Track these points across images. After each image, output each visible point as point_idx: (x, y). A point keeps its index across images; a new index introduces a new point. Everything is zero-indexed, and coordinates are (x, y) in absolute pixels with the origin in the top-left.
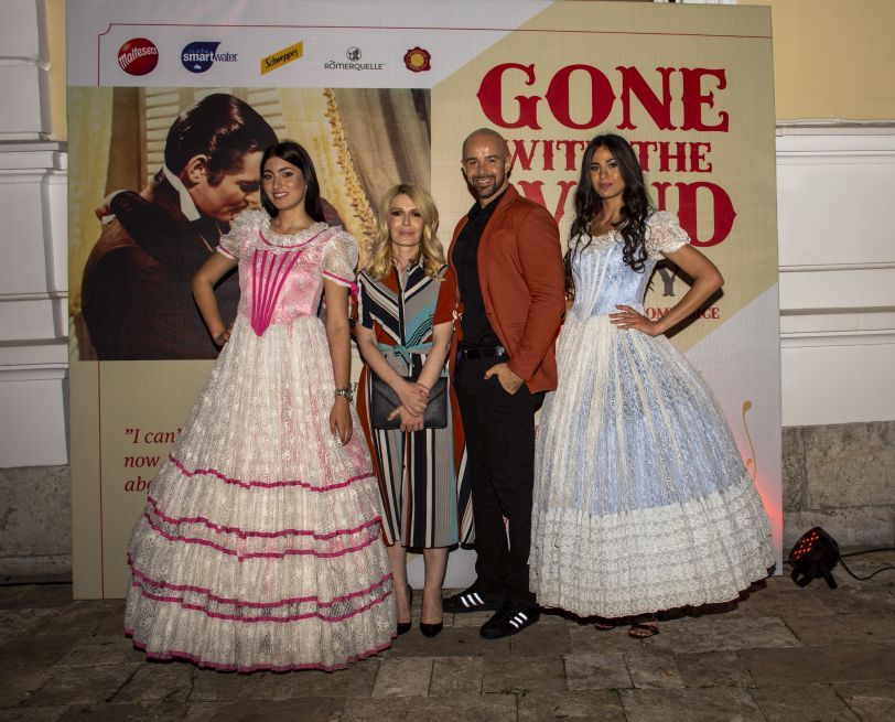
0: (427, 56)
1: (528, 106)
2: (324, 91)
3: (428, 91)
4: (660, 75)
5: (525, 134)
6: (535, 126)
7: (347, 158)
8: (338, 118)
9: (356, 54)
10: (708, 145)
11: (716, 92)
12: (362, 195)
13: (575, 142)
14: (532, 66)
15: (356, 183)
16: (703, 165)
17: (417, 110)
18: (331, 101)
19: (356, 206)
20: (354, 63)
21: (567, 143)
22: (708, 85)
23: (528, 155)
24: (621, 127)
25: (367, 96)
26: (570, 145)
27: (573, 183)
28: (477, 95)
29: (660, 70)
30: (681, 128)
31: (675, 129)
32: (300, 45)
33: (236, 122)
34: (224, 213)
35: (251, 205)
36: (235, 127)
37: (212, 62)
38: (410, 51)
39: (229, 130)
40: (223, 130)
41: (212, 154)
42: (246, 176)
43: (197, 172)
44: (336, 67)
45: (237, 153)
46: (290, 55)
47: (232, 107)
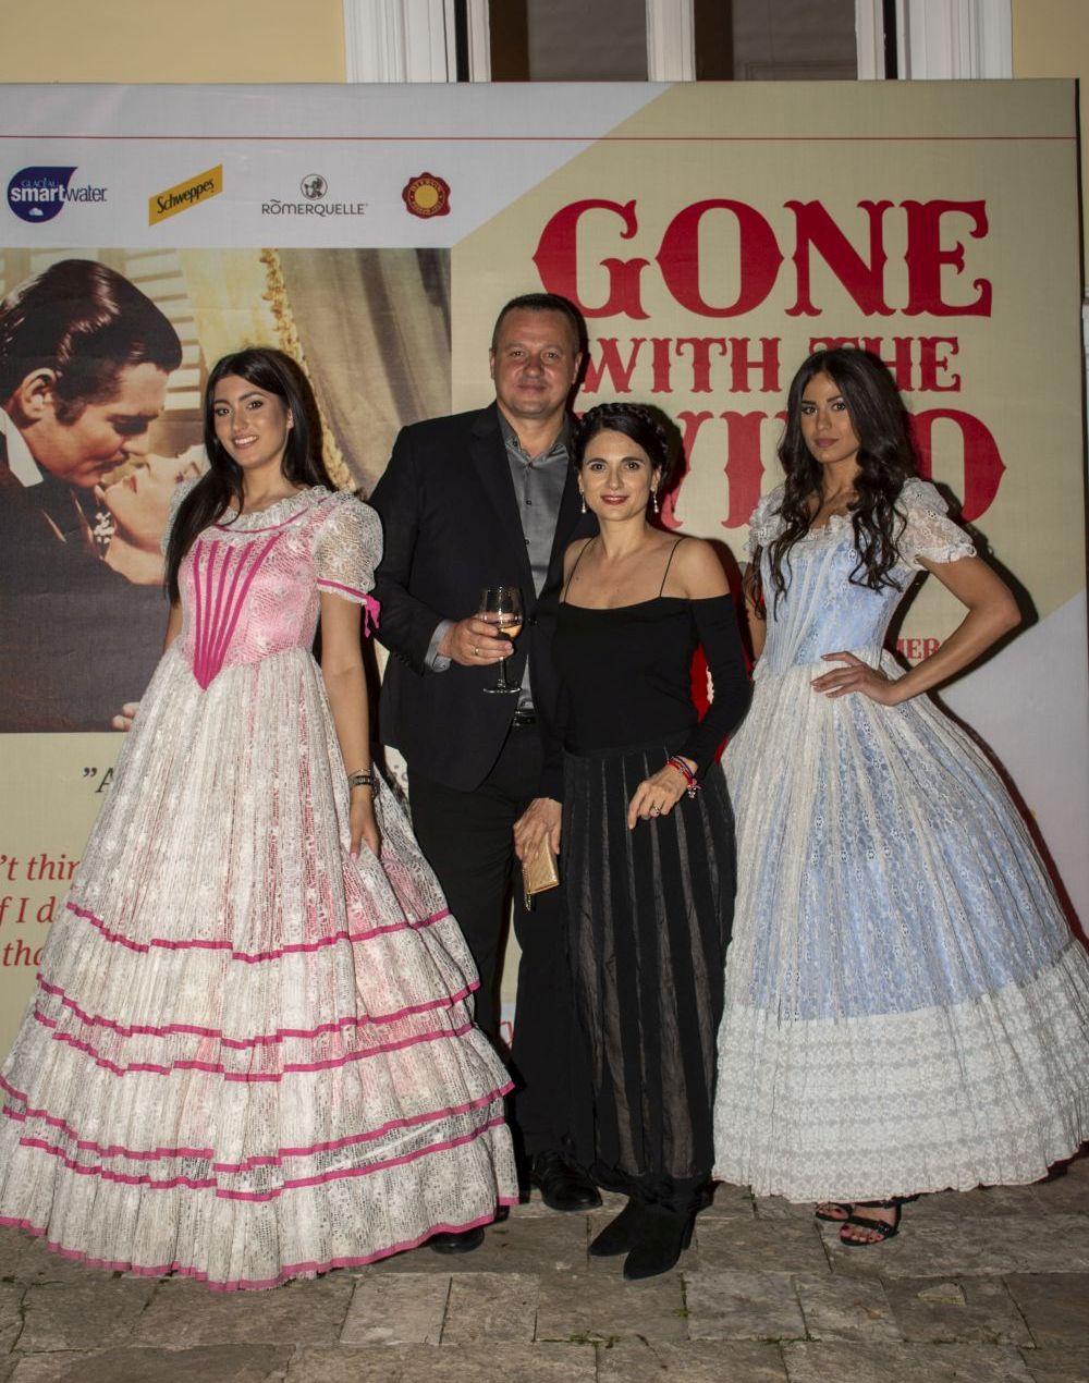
0: (444, 189)
1: (624, 275)
2: (261, 255)
3: (446, 252)
4: (865, 215)
5: (622, 327)
6: (637, 313)
8: (286, 303)
9: (317, 187)
10: (953, 341)
11: (970, 245)
13: (709, 341)
14: (632, 204)
16: (943, 378)
17: (427, 286)
18: (274, 273)
20: (313, 202)
21: (694, 341)
22: (953, 230)
23: (625, 363)
24: (794, 312)
25: (337, 262)
26: (701, 347)
27: (706, 415)
28: (535, 258)
29: (865, 205)
30: (904, 311)
31: (890, 311)
32: (218, 170)
33: (105, 310)
34: (88, 473)
35: (133, 459)
36: (104, 319)
37: (62, 203)
38: (413, 180)
39: (93, 325)
40: (83, 326)
41: (63, 368)
42: (123, 407)
43: (38, 399)
44: (281, 210)
45: (108, 365)
46: (199, 189)
47: (98, 284)
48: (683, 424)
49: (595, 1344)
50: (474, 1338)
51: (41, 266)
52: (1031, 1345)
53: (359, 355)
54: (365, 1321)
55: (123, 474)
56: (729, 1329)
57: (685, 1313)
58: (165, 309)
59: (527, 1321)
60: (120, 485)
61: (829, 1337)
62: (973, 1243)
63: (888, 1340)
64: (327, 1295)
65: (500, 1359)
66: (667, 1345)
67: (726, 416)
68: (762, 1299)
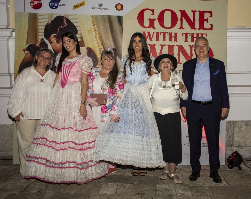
0: (122, 6)
1: (152, 21)
2: (91, 16)
3: (122, 16)
4: (192, 13)
5: (151, 30)
6: (154, 28)
7: (98, 36)
8: (95, 24)
9: (101, 5)
10: (206, 34)
11: (209, 18)
12: (102, 47)
13: (166, 33)
14: (153, 10)
15: (100, 44)
17: (119, 22)
18: (93, 19)
19: (100, 50)
20: (100, 7)
21: (163, 33)
22: (207, 15)
23: (152, 36)
24: (180, 28)
25: (104, 18)
26: (164, 34)
27: (165, 45)
28: (137, 18)
29: (192, 11)
30: (198, 29)
31: (196, 29)
32: (84, 2)
33: (65, 24)
36: (65, 26)
37: (58, 6)
38: (117, 4)
39: (63, 27)
40: (61, 27)
41: (58, 34)
43: (53, 39)
44: (95, 8)
46: (81, 5)
47: (64, 20)
48: (161, 46)
49: (141, 195)
50: (121, 193)
51: (54, 16)
52: (213, 196)
53: (107, 33)
54: (103, 190)
56: (163, 193)
57: (156, 190)
58: (75, 24)
59: (130, 191)
61: (180, 195)
62: (204, 181)
63: (189, 195)
64: (97, 186)
65: (125, 197)
66: (153, 195)
67: (168, 45)
68: (169, 189)
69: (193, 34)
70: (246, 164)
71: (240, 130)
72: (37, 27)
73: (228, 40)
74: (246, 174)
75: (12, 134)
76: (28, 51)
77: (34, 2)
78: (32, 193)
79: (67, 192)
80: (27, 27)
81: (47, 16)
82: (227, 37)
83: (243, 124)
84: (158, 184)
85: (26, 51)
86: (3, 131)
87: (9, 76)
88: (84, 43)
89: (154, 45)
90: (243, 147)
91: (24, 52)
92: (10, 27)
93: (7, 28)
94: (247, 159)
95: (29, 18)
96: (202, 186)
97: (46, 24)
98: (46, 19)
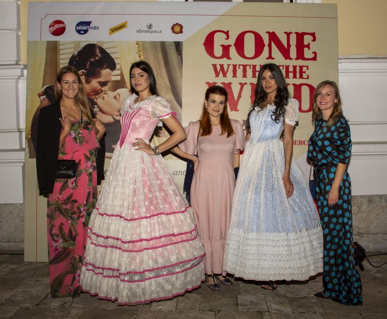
0: (181, 27)
1: (226, 49)
2: (136, 43)
3: (182, 42)
4: (285, 36)
5: (225, 61)
6: (229, 58)
8: (142, 54)
9: (150, 26)
10: (307, 67)
11: (312, 43)
13: (246, 65)
14: (228, 31)
16: (305, 76)
17: (177, 50)
18: (139, 47)
20: (149, 30)
21: (243, 65)
22: (307, 39)
23: (226, 71)
24: (268, 59)
25: (155, 45)
26: (245, 67)
27: (246, 84)
28: (204, 44)
29: (286, 33)
30: (295, 59)
31: (292, 59)
32: (126, 22)
33: (98, 56)
34: (92, 95)
35: (104, 92)
36: (98, 58)
37: (88, 30)
38: (174, 25)
39: (95, 59)
40: (92, 60)
42: (102, 79)
43: (81, 77)
44: (141, 32)
45: (98, 69)
46: (122, 27)
47: (96, 49)
48: (240, 86)
49: (215, 312)
50: (184, 309)
52: (324, 314)
53: (160, 67)
54: (157, 304)
55: (101, 96)
56: (248, 309)
57: (237, 305)
58: (113, 56)
59: (198, 306)
60: (100, 98)
61: (274, 311)
63: (288, 312)
65: (191, 315)
66: (233, 312)
67: (251, 84)
68: (257, 302)
69: (287, 67)
70: (370, 261)
71: (360, 209)
72: (58, 61)
73: (340, 74)
74: (372, 277)
75: (23, 217)
76: (45, 96)
77: (54, 26)
78: (52, 308)
79: (104, 306)
80: (44, 61)
81: (72, 45)
82: (339, 71)
83: (365, 200)
84: (239, 294)
85: (42, 96)
86: (11, 213)
87: (18, 133)
88: (125, 83)
89: (230, 84)
90: (365, 235)
91: (40, 97)
92: (20, 63)
93: (17, 64)
94: (371, 252)
95: (48, 48)
96: (306, 297)
97: (71, 55)
98: (71, 50)
